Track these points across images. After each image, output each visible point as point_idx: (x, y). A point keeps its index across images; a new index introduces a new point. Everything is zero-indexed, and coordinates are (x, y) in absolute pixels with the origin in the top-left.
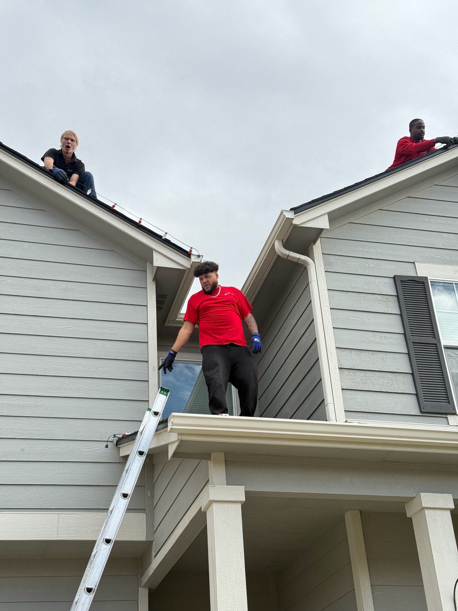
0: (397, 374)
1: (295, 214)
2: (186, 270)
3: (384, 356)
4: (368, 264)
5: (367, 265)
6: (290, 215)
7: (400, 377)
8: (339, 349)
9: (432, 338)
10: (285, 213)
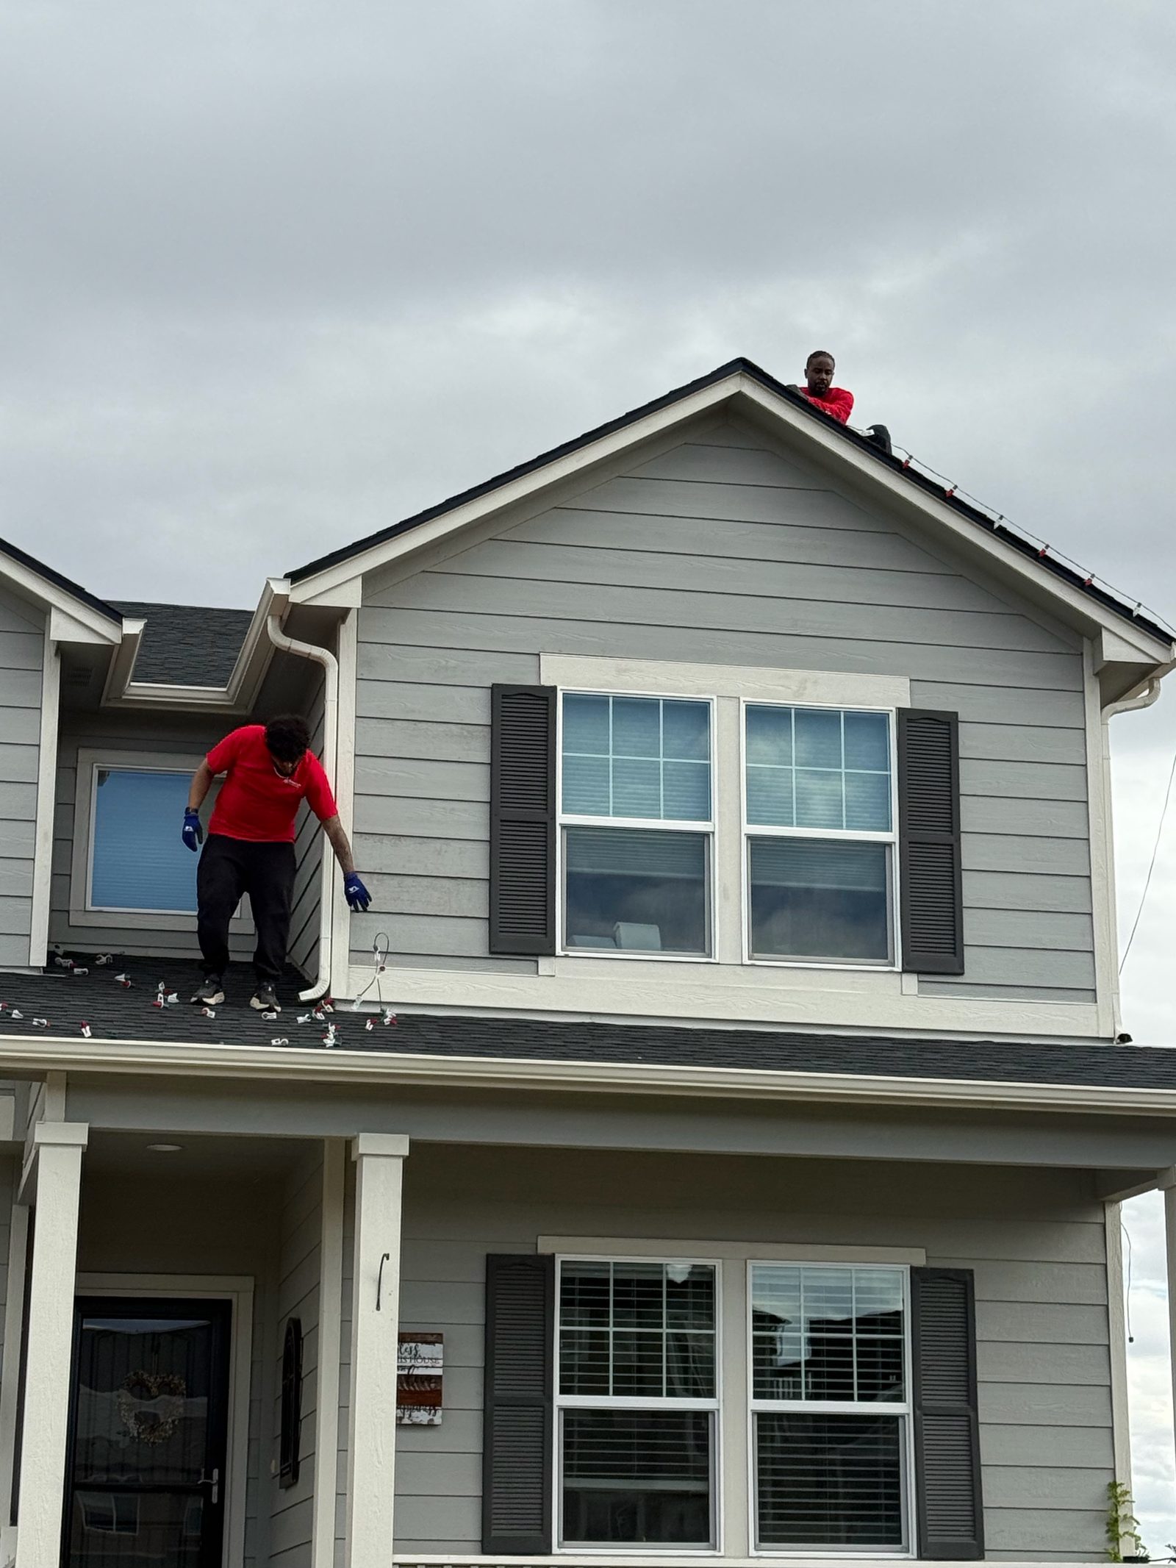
0: (460, 881)
1: (291, 584)
2: (113, 646)
3: (444, 847)
4: (446, 661)
5: (444, 663)
6: (281, 588)
7: (467, 888)
8: (359, 835)
9: (542, 811)
10: (273, 585)
